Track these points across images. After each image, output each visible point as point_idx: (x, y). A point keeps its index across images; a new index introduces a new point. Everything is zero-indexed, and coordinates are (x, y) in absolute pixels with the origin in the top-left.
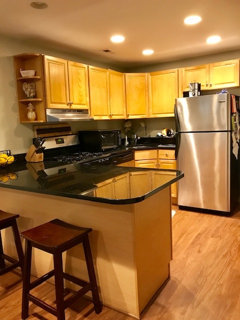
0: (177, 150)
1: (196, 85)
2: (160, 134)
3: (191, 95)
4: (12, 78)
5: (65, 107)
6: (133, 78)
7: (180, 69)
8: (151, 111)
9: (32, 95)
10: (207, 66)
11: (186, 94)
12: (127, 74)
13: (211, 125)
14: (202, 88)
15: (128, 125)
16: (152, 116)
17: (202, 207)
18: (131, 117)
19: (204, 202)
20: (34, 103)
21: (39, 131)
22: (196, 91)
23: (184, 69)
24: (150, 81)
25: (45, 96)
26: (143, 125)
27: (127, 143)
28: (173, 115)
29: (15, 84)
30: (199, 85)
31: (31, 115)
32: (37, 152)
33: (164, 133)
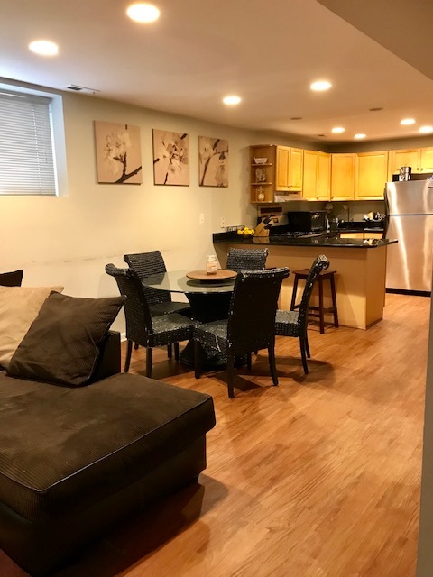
0: (384, 233)
1: (407, 169)
2: (366, 218)
3: (401, 180)
4: (248, 165)
5: (286, 189)
6: (340, 159)
7: (390, 152)
8: (356, 193)
9: (264, 179)
10: (419, 150)
11: (395, 178)
12: (334, 155)
13: (422, 209)
14: (412, 172)
15: (330, 207)
16: (358, 199)
17: (409, 288)
18: (335, 199)
19: (410, 283)
20: (264, 186)
21: (263, 211)
22: (407, 175)
23: (394, 152)
24: (357, 162)
25: (275, 180)
26: (345, 208)
27: (328, 227)
28: (382, 198)
29: (249, 169)
30: (410, 169)
31: (261, 196)
32: (266, 228)
33: (370, 216)
